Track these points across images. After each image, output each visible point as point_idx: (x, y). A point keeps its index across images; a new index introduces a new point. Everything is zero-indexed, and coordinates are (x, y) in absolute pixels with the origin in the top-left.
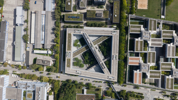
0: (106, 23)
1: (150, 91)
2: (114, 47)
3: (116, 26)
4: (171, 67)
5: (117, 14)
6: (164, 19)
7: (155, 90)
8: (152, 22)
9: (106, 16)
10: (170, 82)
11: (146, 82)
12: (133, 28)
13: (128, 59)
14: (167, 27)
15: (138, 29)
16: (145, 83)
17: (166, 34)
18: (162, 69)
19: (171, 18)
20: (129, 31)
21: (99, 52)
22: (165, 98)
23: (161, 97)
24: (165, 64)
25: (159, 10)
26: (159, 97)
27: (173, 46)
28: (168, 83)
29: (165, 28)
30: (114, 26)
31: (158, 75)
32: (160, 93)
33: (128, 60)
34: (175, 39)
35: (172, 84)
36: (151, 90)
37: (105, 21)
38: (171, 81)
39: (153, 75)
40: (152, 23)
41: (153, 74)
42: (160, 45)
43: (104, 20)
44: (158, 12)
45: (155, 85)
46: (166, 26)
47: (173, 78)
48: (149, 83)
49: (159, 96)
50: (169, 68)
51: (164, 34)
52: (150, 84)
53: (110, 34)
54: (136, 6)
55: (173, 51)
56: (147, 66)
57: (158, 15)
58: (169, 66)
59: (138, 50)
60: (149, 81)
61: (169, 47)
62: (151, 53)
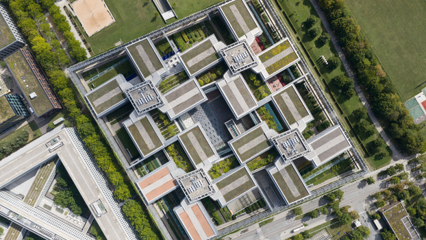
0: (34, 126)
1: (259, 230)
2: (81, 182)
3: (62, 119)
4: (265, 139)
5: (34, 90)
6: (175, 17)
7: (272, 219)
8: (137, 51)
9: (6, 113)
10: (287, 178)
11: (233, 214)
12: (99, 99)
13: (139, 189)
14: (196, 36)
15: (113, 93)
16: (234, 218)
17: (194, 59)
18: (244, 156)
19: (192, 5)
20: (93, 111)
21: (61, 211)
22: (311, 223)
23: (299, 228)
24: (244, 140)
25: (146, 4)
26: (292, 232)
27: (234, 78)
28: (284, 186)
29: (191, 40)
30: (55, 122)
31: (243, 180)
32: (288, 217)
33: (140, 191)
34: (226, 58)
35: (297, 182)
36: (261, 225)
37: (26, 123)
38: (287, 175)
39: (232, 189)
40: (140, 53)
41: (230, 188)
42: (197, 97)
43: (23, 121)
44: (148, 9)
45: (261, 207)
46: (192, 34)
47: (289, 162)
48: (242, 211)
49: (291, 229)
50: (260, 144)
51: (191, 63)
52: (248, 210)
53: (46, 153)
54: (81, 32)
55: (243, 92)
56: (199, 176)
57: (154, 19)
58: (258, 138)
59: (150, 149)
60: (240, 205)
61: (227, 87)
62: (188, 135)
